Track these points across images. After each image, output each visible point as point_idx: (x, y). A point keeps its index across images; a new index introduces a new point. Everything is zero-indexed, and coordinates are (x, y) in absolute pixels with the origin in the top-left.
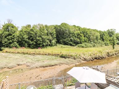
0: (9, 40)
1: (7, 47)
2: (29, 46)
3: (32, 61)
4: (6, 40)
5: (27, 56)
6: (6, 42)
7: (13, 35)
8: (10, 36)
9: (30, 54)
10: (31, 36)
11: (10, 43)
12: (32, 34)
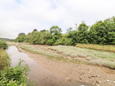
0: (81, 37)
1: (79, 43)
2: (98, 43)
3: (94, 56)
4: (79, 37)
5: (91, 51)
6: (78, 39)
7: (84, 32)
8: (81, 34)
9: (96, 50)
10: (101, 32)
11: (81, 40)
12: (102, 29)
